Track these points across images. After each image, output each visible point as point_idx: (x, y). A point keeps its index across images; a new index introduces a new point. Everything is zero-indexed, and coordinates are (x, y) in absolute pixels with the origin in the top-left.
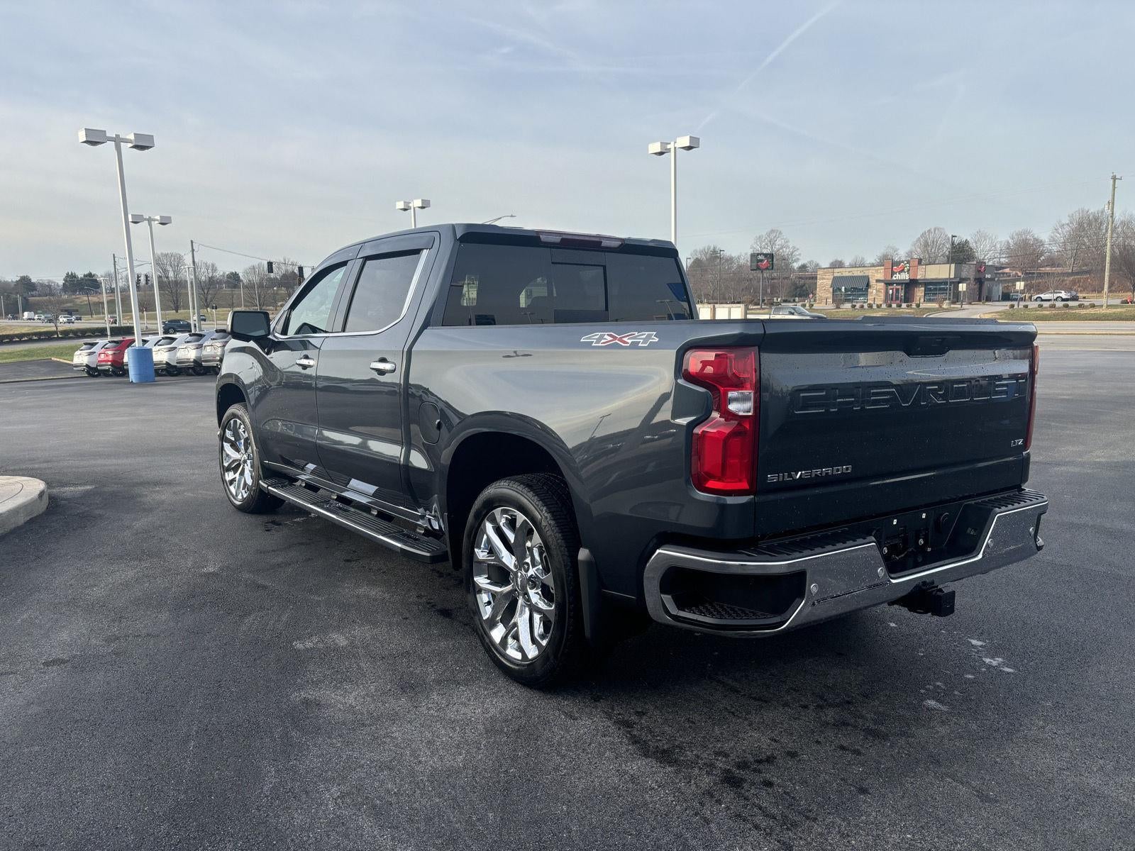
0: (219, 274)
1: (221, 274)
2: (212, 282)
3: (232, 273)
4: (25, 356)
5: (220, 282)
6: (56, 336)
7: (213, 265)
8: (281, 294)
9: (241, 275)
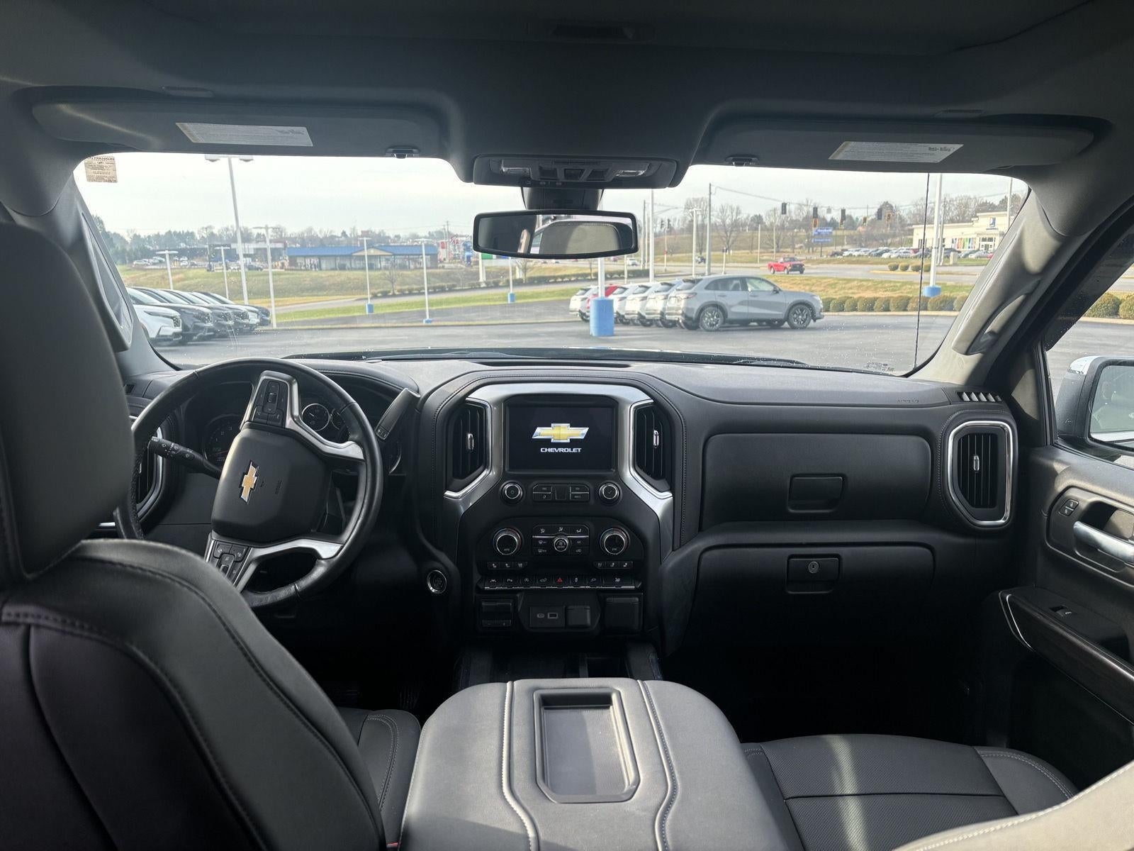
0: (743, 217)
1: (745, 216)
2: (736, 225)
3: (756, 216)
4: (563, 295)
5: (744, 225)
6: (589, 278)
7: (738, 208)
8: (800, 236)
9: (764, 217)
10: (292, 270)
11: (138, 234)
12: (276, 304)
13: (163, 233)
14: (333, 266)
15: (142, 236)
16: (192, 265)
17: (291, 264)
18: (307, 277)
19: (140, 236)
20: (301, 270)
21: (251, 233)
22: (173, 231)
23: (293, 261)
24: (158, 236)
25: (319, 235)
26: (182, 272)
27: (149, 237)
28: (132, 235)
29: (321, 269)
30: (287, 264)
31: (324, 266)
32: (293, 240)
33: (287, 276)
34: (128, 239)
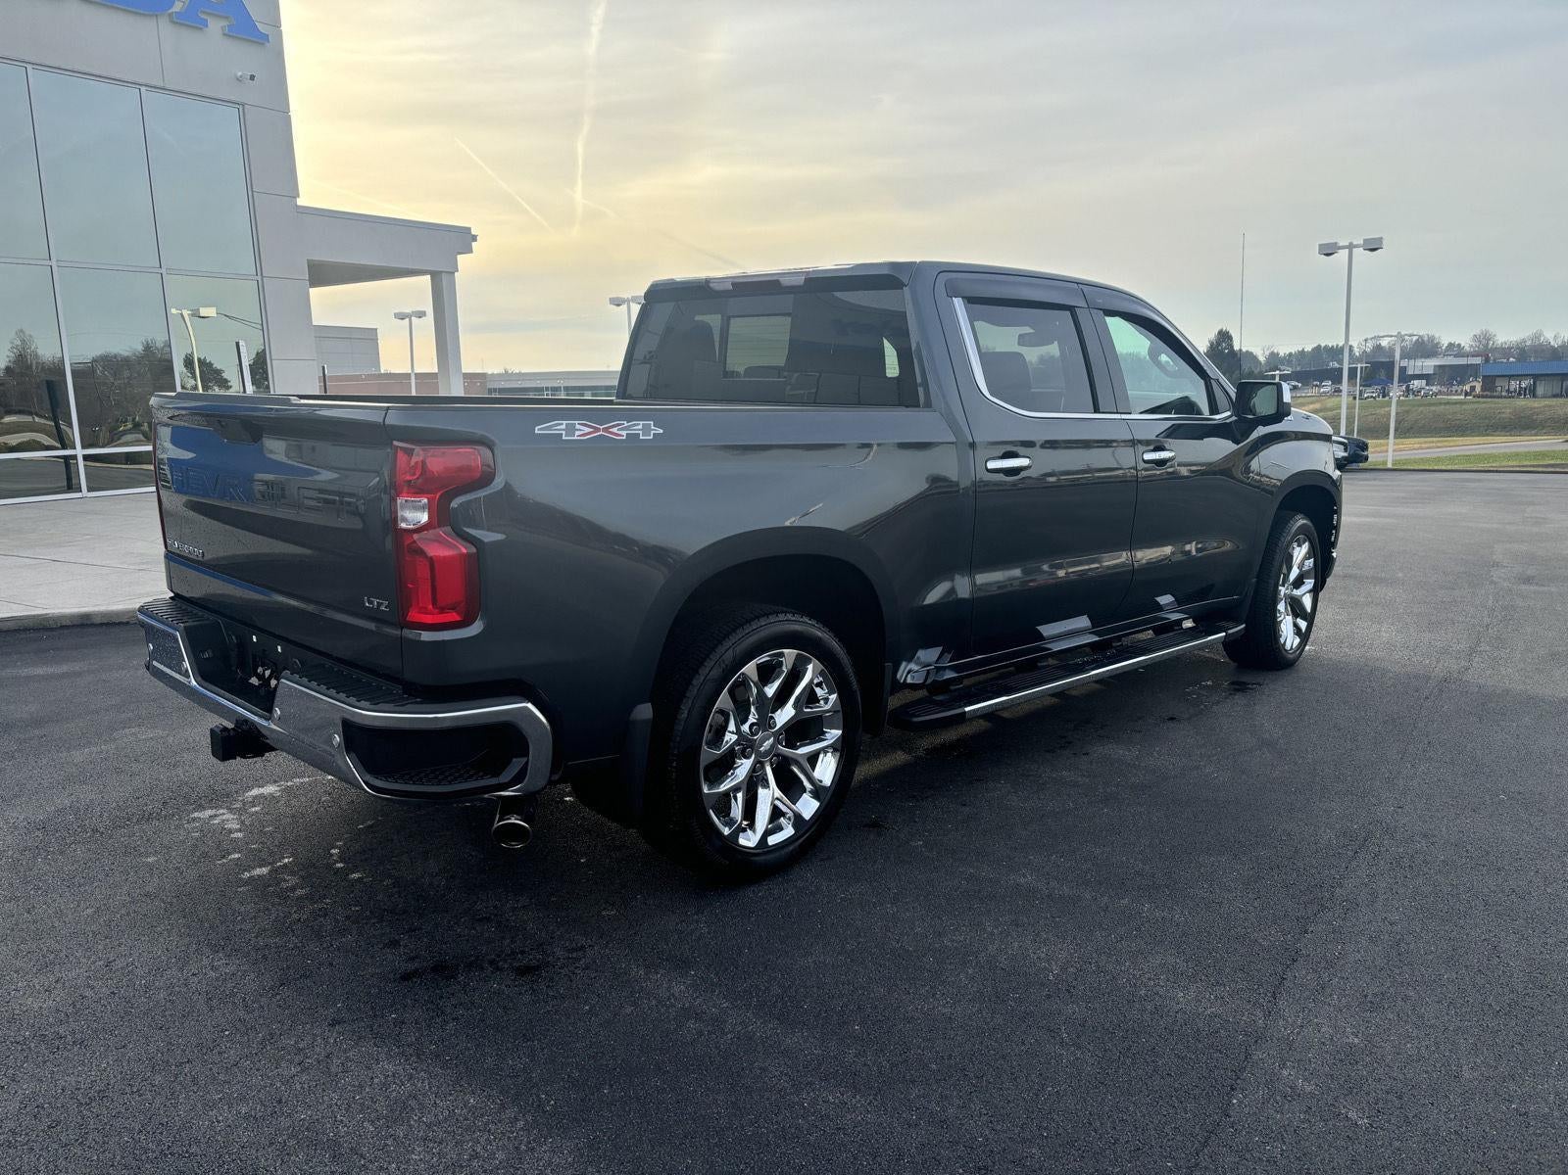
10: (1486, 397)
11: (1276, 351)
12: (1396, 447)
13: (1308, 348)
14: (1558, 391)
15: (1282, 354)
16: (1335, 391)
17: (1483, 389)
18: (1506, 407)
19: (1278, 354)
20: (1501, 397)
21: (1438, 343)
22: (1323, 345)
23: (1489, 383)
24: (1302, 353)
25: (1552, 344)
26: (1317, 401)
27: (1290, 354)
28: (1267, 353)
29: (1534, 396)
30: (1478, 389)
31: (1540, 390)
32: (1506, 351)
33: (1476, 406)
34: (1262, 359)
